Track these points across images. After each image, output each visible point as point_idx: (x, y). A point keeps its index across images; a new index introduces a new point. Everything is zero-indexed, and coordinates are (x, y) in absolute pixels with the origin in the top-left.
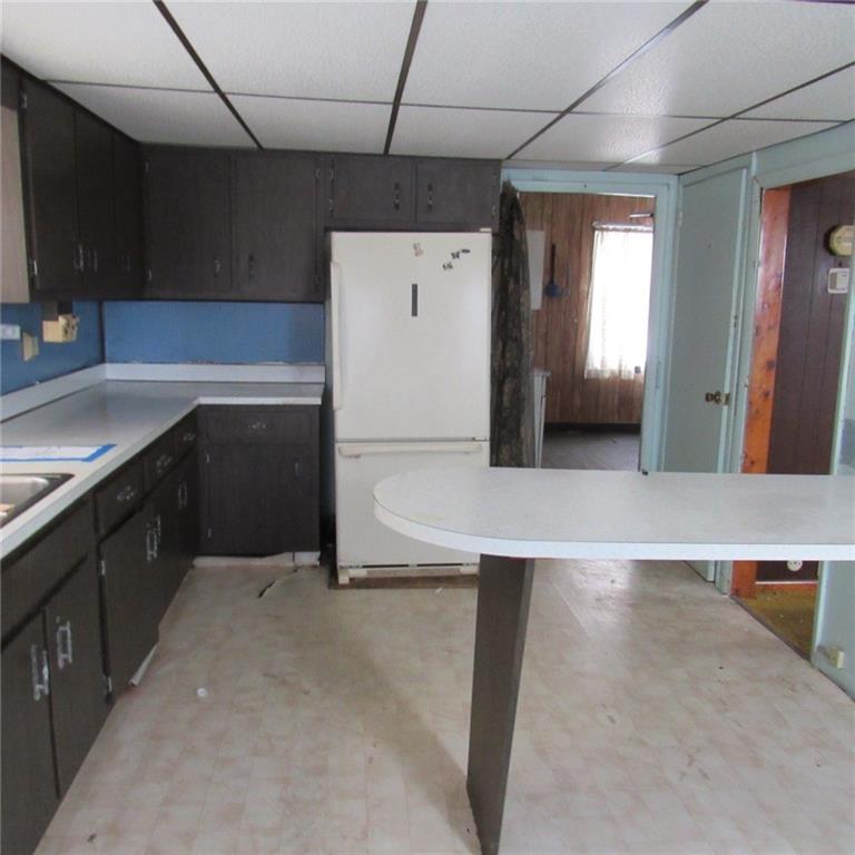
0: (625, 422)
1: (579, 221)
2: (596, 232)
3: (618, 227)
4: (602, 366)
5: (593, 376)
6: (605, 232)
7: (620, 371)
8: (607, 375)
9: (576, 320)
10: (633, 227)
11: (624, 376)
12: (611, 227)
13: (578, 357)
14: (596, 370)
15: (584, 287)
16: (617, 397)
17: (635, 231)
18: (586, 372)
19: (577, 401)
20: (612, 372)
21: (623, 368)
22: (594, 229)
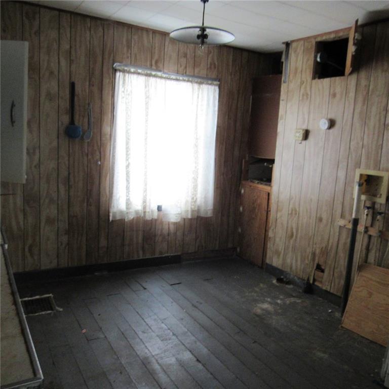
0: (148, 256)
1: (100, 59)
2: (118, 74)
3: (139, 71)
4: (127, 208)
5: (118, 218)
6: (127, 75)
7: (145, 212)
8: (131, 217)
9: (99, 163)
10: (154, 73)
11: (148, 217)
12: (132, 70)
13: (103, 199)
14: (121, 212)
15: (106, 129)
16: (141, 233)
17: (155, 76)
18: (111, 215)
19: (103, 242)
20: (137, 212)
21: (147, 210)
22: (115, 71)
